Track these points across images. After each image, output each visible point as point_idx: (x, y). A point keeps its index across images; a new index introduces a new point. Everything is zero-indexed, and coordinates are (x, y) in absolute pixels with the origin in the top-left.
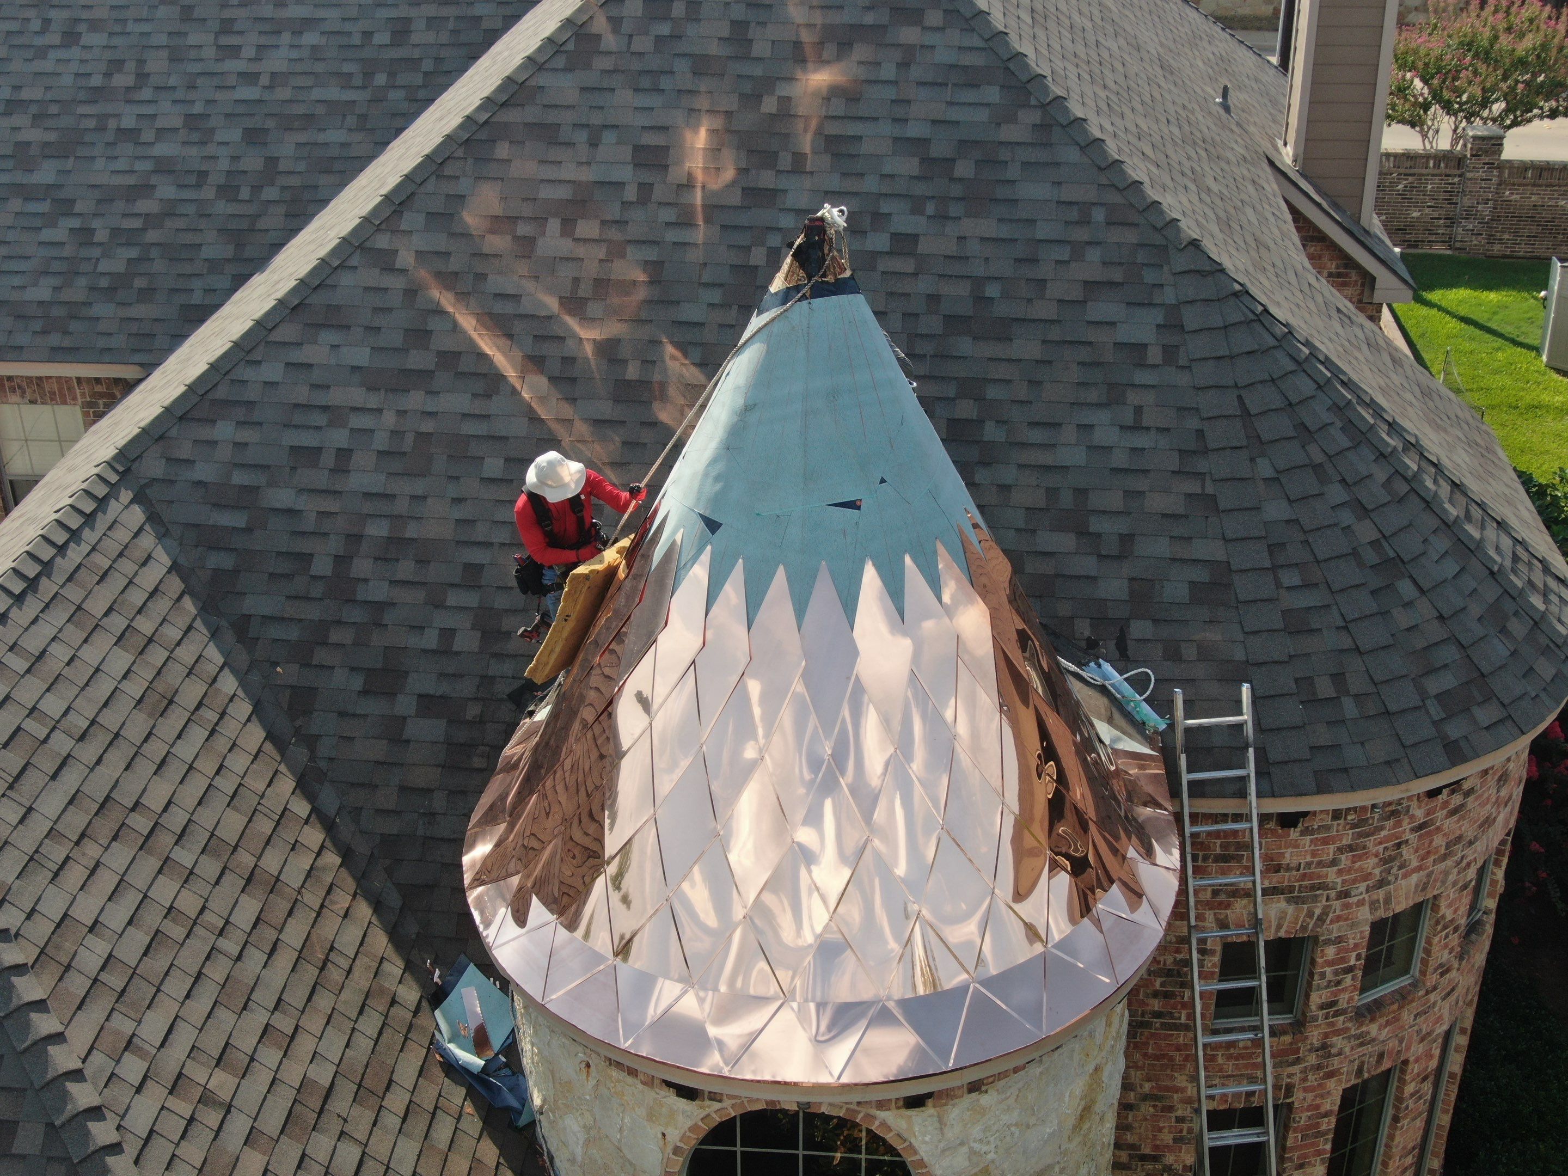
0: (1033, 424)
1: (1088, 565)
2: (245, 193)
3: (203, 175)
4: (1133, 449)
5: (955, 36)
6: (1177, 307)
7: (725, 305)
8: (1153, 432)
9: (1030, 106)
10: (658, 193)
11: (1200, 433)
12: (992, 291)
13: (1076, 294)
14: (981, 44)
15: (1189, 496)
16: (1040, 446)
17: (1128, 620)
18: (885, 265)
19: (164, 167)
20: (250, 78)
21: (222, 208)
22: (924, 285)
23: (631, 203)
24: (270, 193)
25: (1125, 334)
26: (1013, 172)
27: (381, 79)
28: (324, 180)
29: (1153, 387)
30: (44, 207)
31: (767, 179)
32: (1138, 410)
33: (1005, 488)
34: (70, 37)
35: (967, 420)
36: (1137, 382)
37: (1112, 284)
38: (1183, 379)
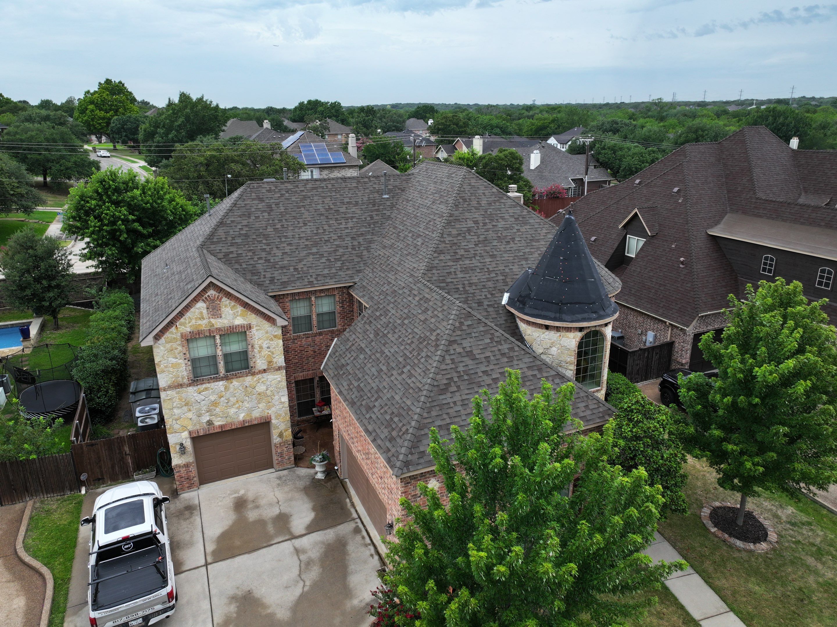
2: (357, 249)
3: (347, 246)
18: (518, 234)
19: (338, 246)
20: (347, 228)
21: (354, 252)
24: (362, 248)
27: (372, 226)
28: (371, 245)
30: (318, 256)
34: (305, 224)
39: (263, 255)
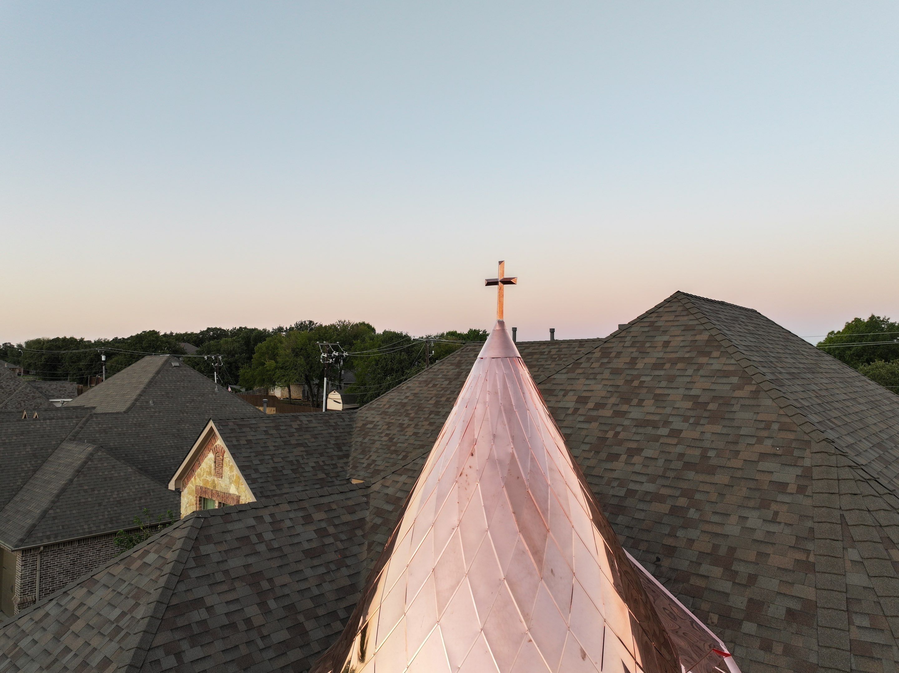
0: (715, 513)
1: (726, 586)
4: (768, 532)
5: (724, 360)
6: (810, 468)
7: (590, 451)
8: (782, 525)
9: (751, 384)
10: (580, 412)
11: (812, 530)
12: (711, 454)
13: (755, 458)
14: (736, 362)
15: (797, 561)
16: (716, 523)
17: (742, 620)
22: (679, 449)
23: (569, 414)
25: (776, 477)
26: (736, 408)
29: (787, 503)
31: (625, 408)
32: (776, 513)
33: (691, 541)
35: (681, 507)
36: (778, 500)
37: (775, 455)
38: (808, 502)
39: (395, 431)
